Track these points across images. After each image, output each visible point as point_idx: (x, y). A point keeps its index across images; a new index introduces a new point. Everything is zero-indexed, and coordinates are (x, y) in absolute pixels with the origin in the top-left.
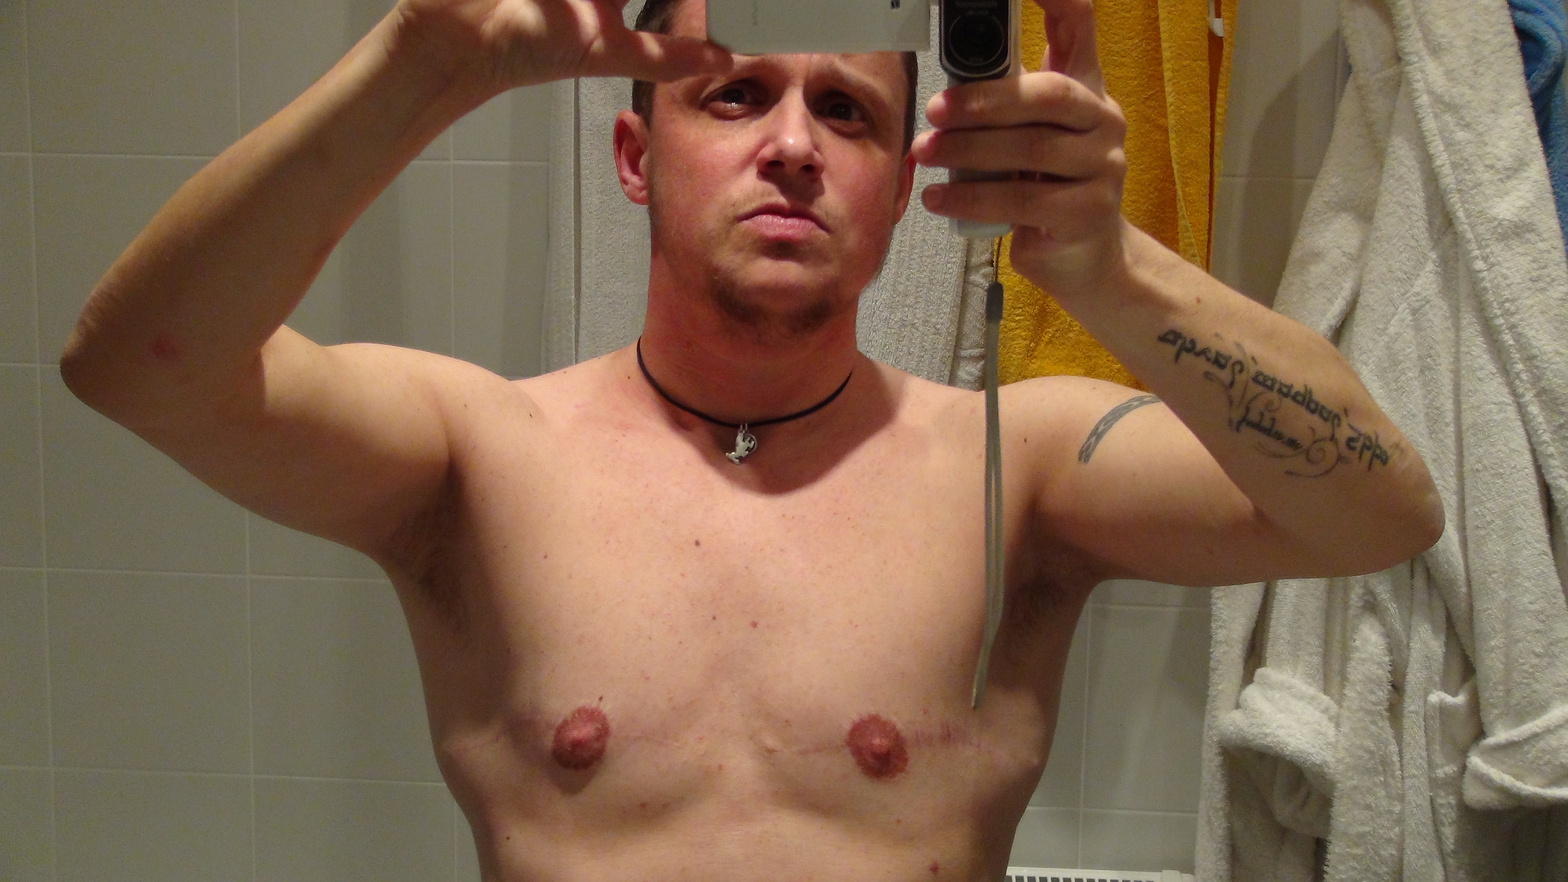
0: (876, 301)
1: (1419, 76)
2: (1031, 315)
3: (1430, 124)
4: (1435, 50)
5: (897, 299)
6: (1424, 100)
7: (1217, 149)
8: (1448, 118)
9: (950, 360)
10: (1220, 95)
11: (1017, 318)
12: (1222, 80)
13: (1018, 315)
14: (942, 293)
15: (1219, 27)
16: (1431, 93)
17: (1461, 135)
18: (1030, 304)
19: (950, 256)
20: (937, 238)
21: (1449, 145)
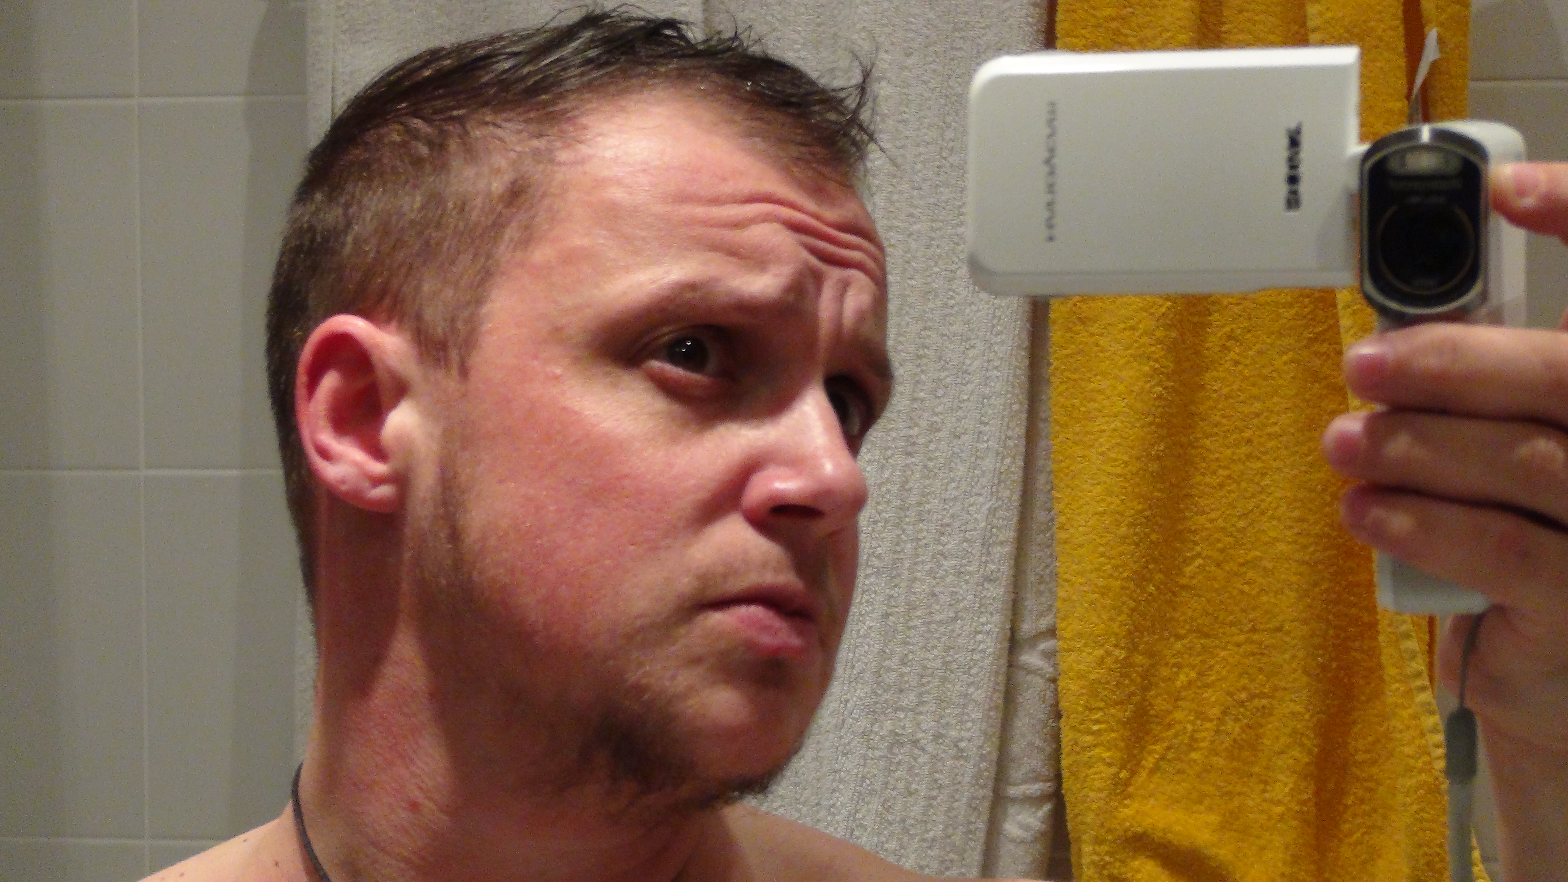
0: (847, 701)
2: (1119, 722)
5: (885, 696)
9: (987, 804)
11: (1096, 727)
13: (1097, 722)
14: (970, 685)
18: (1117, 703)
19: (981, 620)
20: (954, 589)
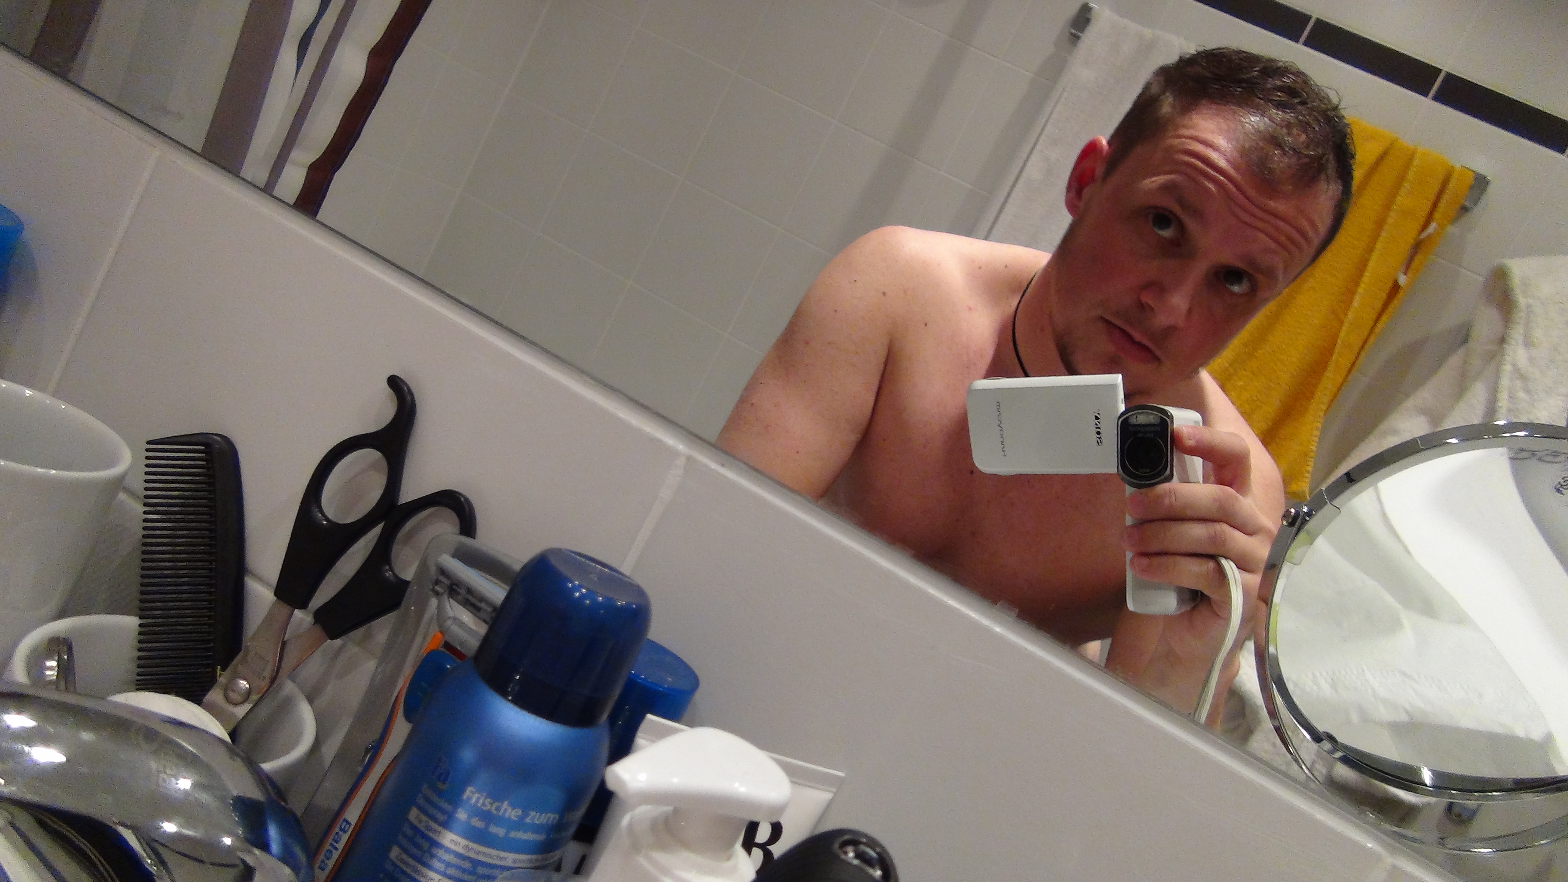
1: (1511, 353)
3: (1505, 382)
4: (1528, 343)
6: (1507, 368)
7: (1366, 347)
8: (1518, 383)
10: (1384, 318)
12: (1390, 309)
15: (1402, 280)
16: (1514, 365)
17: (1522, 395)
21: (1511, 397)
